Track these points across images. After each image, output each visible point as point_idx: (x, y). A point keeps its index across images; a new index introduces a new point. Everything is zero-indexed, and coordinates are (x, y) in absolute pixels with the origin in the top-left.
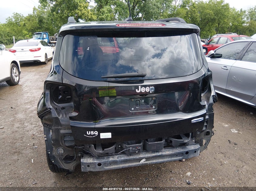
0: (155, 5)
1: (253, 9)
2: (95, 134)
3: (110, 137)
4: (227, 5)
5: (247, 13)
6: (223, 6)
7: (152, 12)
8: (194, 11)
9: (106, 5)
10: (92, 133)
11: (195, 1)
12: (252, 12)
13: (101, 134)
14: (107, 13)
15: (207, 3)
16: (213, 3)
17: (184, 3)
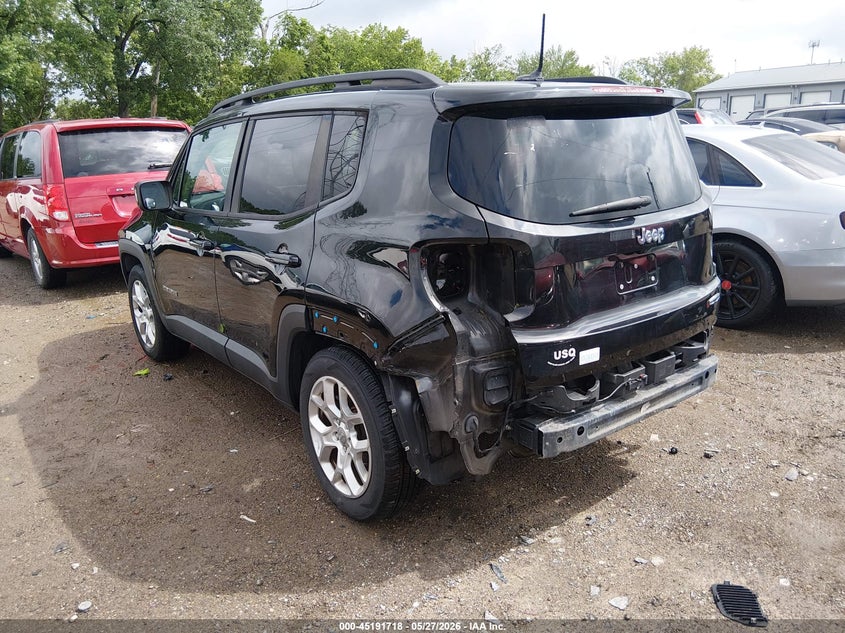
0: (198, 36)
1: (483, 57)
2: (571, 355)
3: (597, 358)
4: (417, 43)
5: (468, 68)
6: (407, 48)
7: (193, 61)
8: (328, 60)
9: (9, 32)
10: (565, 354)
11: (324, 30)
12: (479, 66)
13: (582, 354)
14: (18, 60)
15: (359, 35)
16: (375, 37)
17: (292, 35)
